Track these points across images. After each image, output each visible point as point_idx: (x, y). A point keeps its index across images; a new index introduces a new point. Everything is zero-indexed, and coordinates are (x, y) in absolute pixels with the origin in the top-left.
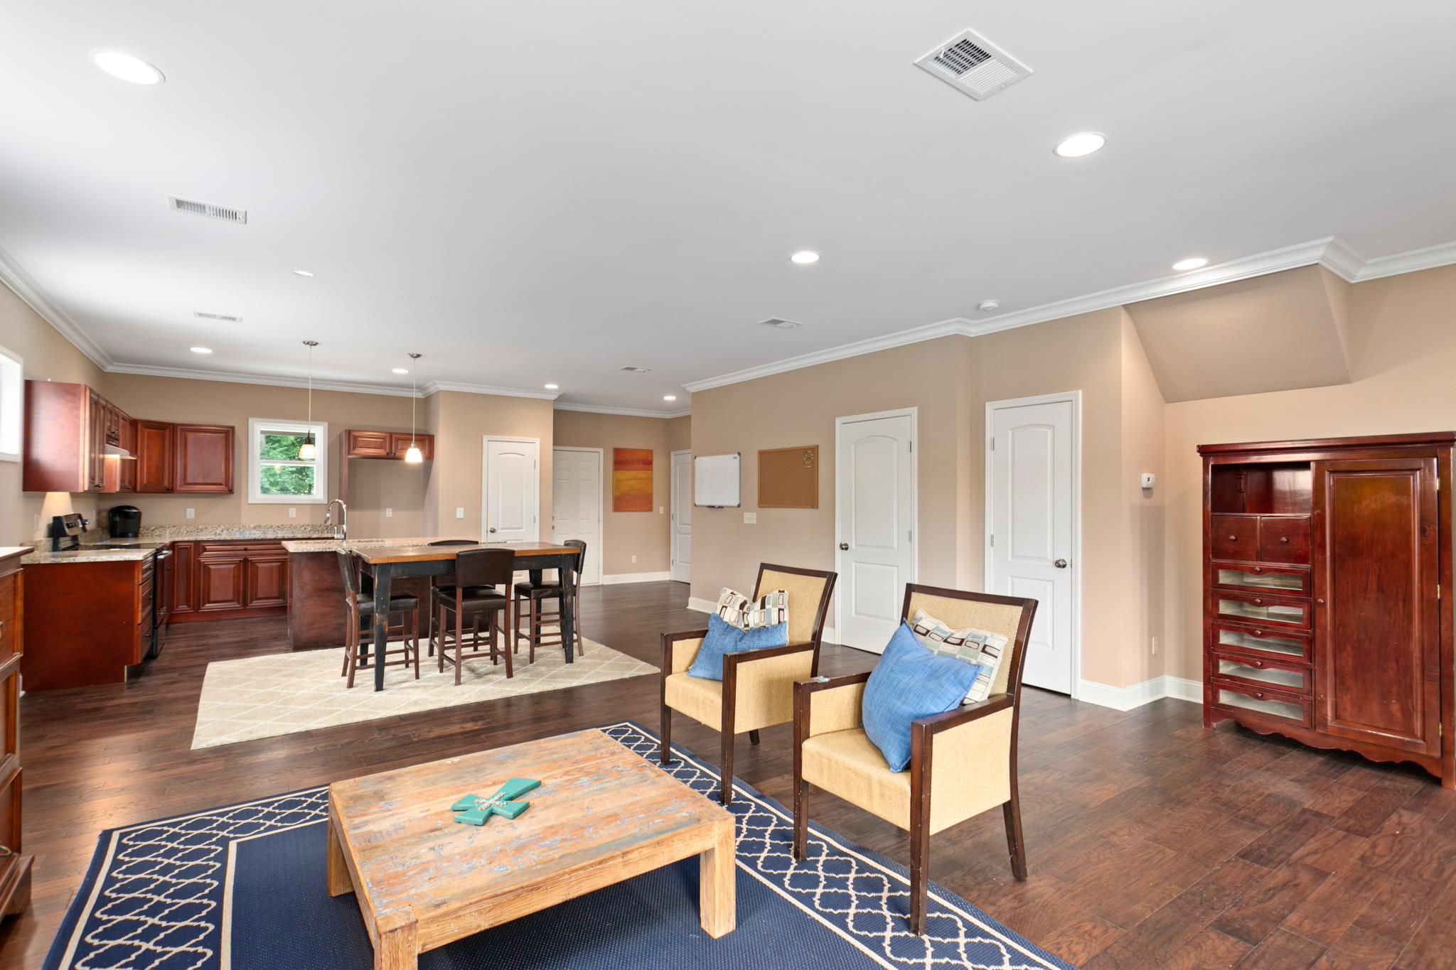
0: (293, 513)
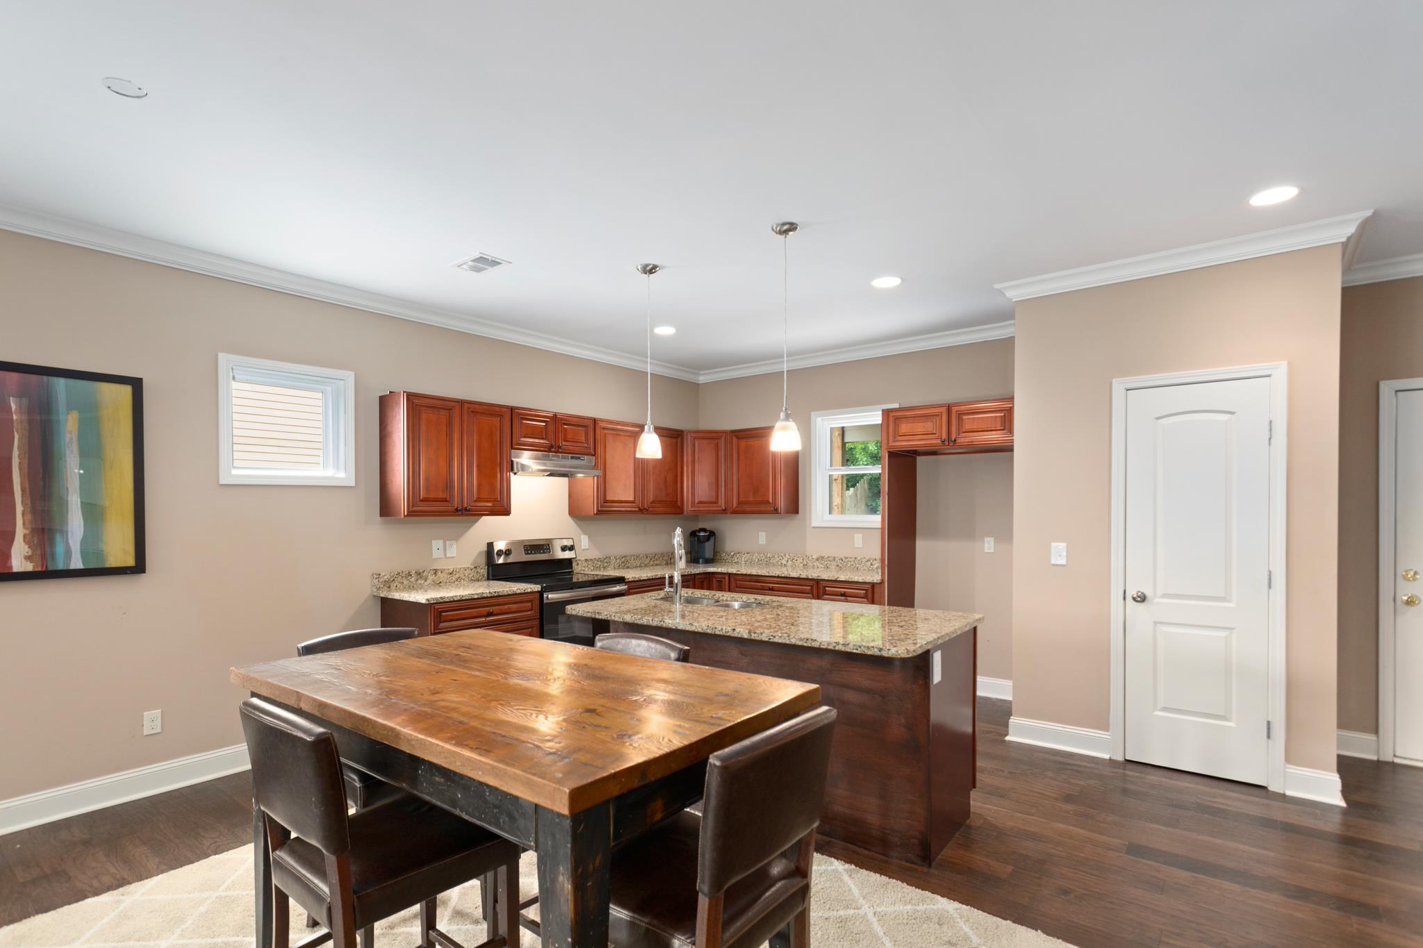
0: (858, 539)
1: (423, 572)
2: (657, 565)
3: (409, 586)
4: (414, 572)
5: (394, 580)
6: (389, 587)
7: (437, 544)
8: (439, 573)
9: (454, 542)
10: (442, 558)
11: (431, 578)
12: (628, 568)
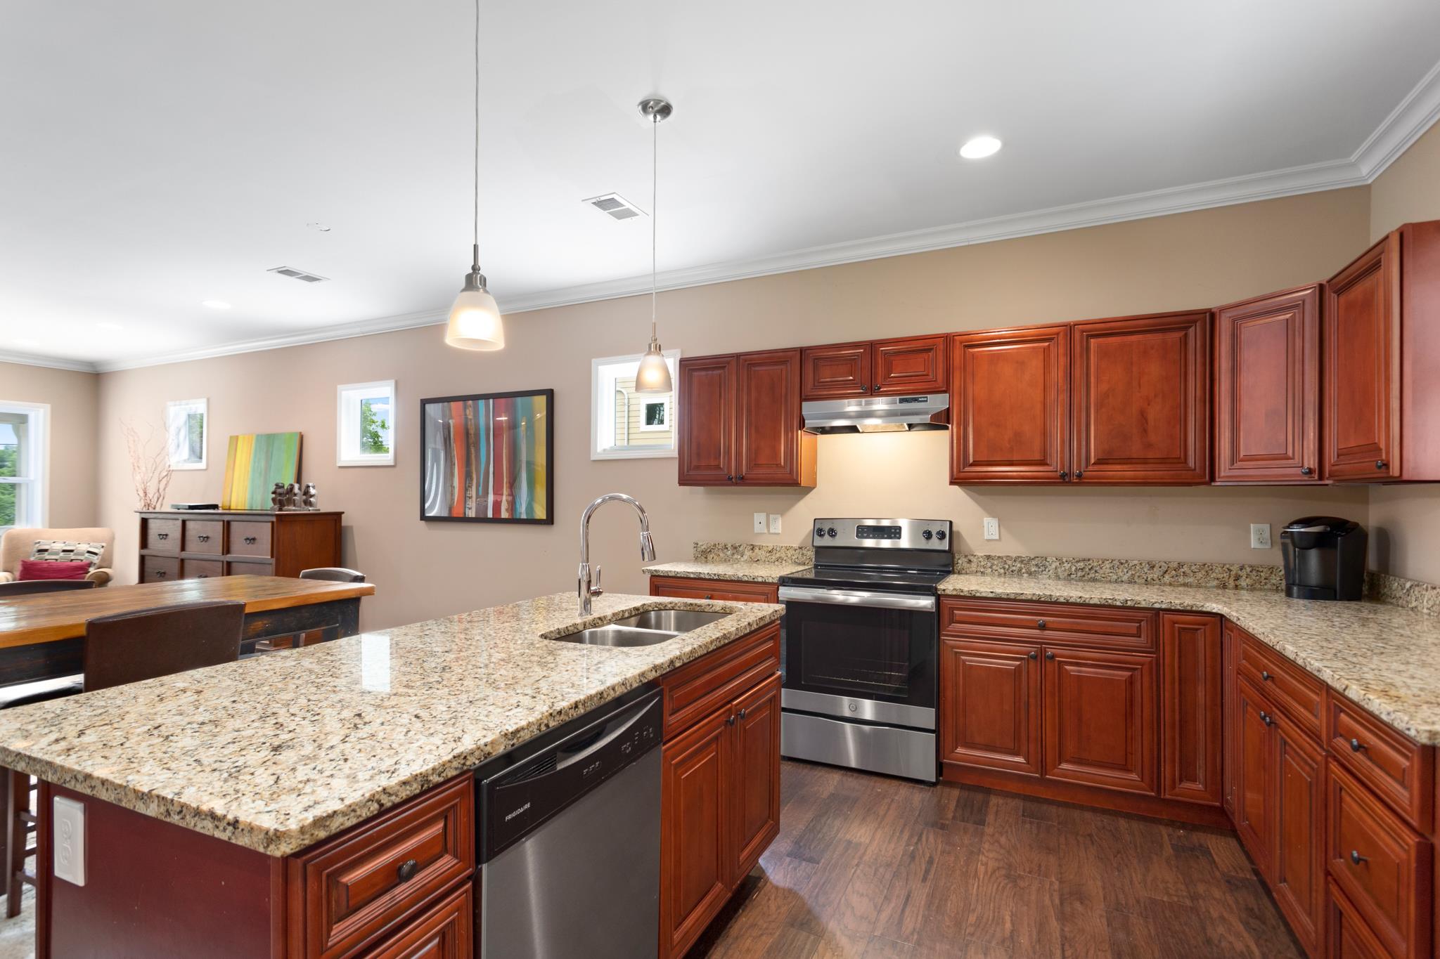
1: (740, 546)
2: (1185, 585)
3: (725, 560)
4: (730, 545)
5: (710, 551)
6: (706, 558)
7: (759, 517)
8: (757, 550)
9: (779, 516)
10: (764, 533)
11: (748, 553)
12: (1094, 580)
